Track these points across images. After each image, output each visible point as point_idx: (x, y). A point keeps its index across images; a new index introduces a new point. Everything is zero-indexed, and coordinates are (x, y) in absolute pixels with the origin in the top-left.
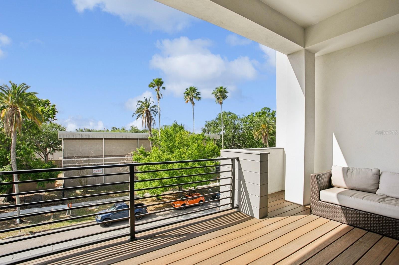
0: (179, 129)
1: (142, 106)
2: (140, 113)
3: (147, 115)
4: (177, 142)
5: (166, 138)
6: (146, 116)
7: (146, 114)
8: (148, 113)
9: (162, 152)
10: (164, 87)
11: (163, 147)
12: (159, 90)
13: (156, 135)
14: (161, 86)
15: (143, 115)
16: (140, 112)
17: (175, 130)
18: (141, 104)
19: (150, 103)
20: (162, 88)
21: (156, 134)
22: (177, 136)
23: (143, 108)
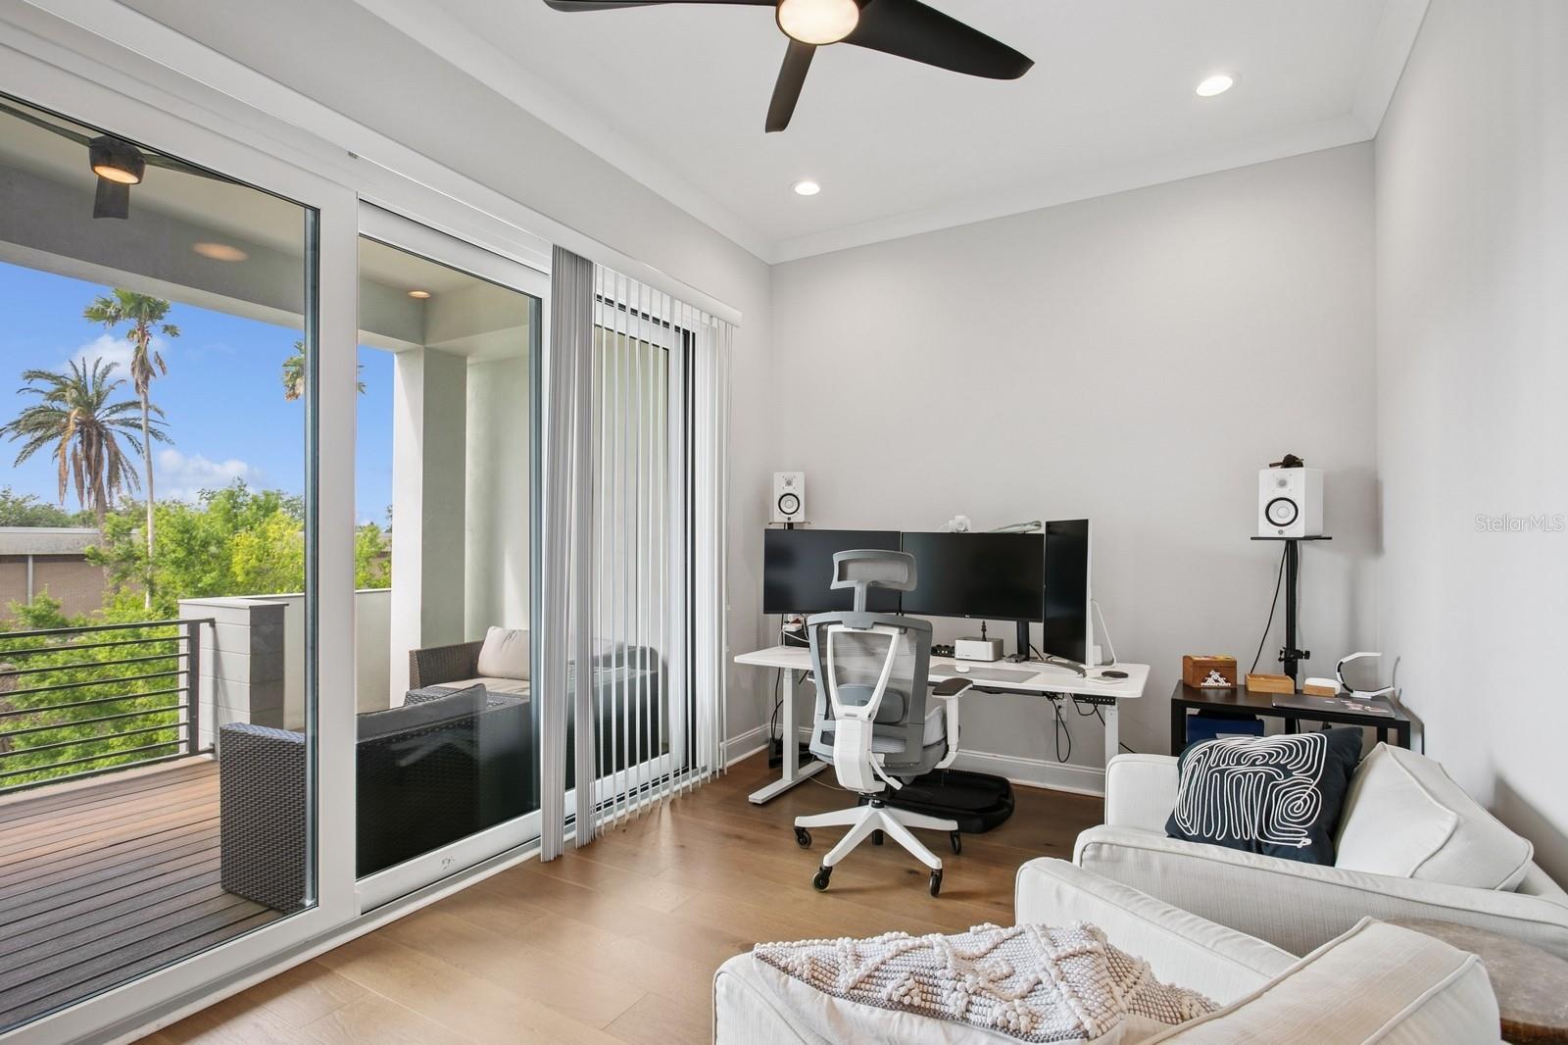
0: (256, 513)
1: (52, 397)
2: (39, 434)
3: (87, 442)
4: (237, 568)
5: (181, 554)
6: (79, 446)
7: (80, 439)
8: (93, 434)
9: (161, 612)
10: (173, 327)
11: (166, 593)
12: (144, 335)
13: (126, 539)
14: (158, 322)
15: (61, 445)
16: (39, 425)
17: (236, 515)
18: (49, 387)
19: (105, 387)
20: (162, 329)
21: (129, 535)
22: (237, 545)
23: (59, 411)
